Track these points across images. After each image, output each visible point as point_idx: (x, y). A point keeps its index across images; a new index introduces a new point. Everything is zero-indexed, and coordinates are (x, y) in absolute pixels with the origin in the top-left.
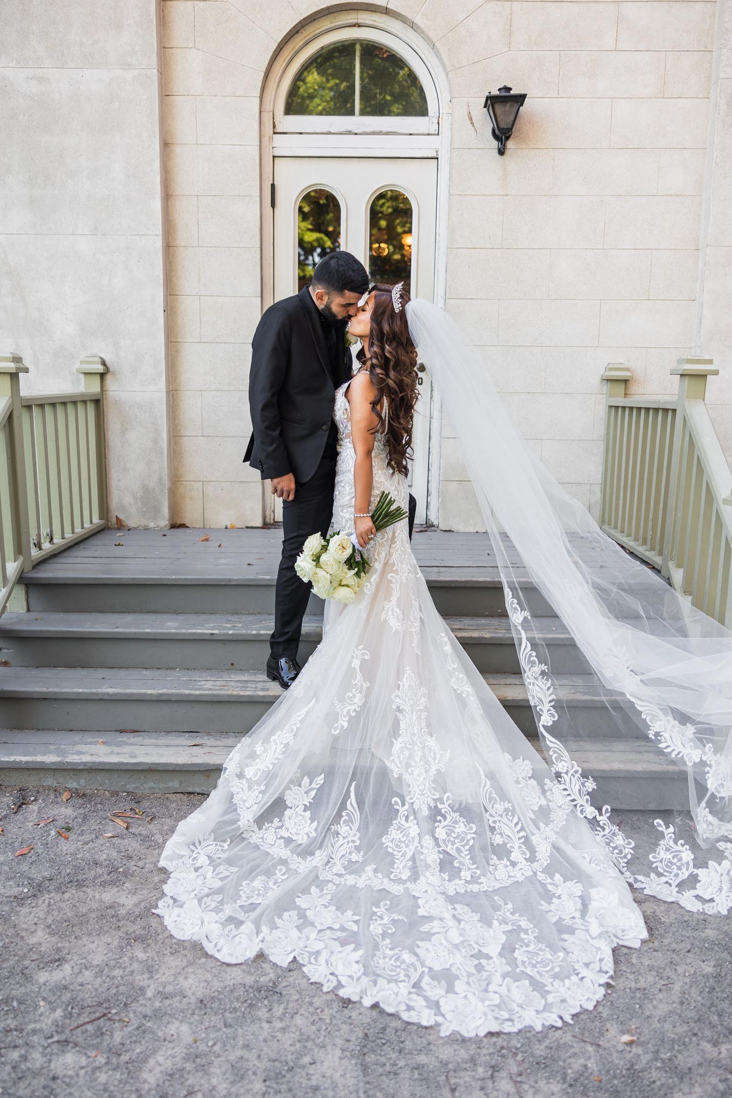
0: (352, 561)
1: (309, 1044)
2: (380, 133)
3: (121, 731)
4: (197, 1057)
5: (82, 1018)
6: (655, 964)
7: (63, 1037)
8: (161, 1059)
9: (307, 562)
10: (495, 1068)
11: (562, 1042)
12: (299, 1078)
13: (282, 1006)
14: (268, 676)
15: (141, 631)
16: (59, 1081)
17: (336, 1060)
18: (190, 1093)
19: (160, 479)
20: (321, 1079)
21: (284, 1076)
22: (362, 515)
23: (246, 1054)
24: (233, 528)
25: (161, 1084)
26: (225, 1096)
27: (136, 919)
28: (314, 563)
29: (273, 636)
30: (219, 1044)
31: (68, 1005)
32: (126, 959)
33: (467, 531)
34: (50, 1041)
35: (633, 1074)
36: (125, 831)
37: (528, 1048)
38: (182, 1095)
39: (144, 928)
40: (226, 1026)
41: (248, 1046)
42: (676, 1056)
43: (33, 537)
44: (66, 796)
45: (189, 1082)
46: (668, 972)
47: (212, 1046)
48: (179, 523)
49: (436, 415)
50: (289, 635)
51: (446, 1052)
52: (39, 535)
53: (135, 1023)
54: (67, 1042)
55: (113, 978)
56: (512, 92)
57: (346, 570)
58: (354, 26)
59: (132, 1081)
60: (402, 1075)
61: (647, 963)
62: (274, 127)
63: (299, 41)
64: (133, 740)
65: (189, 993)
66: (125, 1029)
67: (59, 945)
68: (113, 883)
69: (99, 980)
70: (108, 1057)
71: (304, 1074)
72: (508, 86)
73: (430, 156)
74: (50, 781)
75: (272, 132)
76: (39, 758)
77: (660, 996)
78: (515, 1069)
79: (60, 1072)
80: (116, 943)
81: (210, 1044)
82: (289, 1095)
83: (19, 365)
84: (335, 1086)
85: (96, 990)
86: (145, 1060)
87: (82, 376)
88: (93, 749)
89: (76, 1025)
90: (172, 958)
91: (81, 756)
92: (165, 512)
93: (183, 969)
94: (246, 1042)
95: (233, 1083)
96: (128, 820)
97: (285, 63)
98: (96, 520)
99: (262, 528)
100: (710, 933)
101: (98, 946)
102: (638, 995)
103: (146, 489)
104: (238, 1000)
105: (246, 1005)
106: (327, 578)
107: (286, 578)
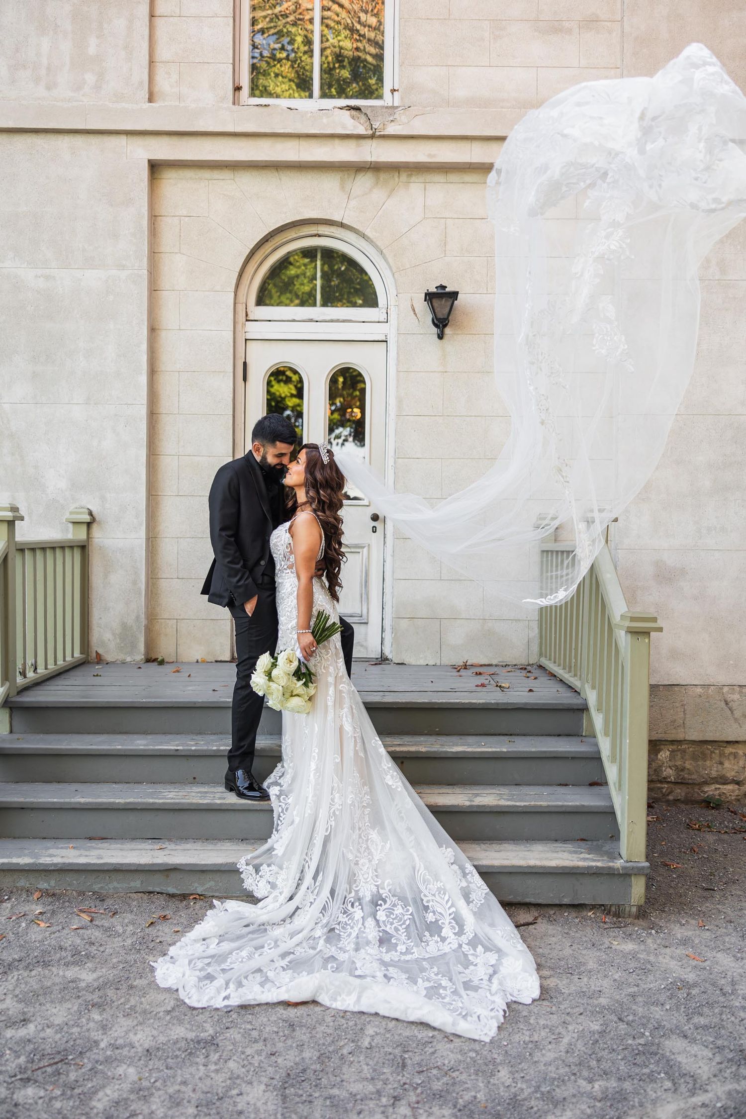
0: (299, 673)
1: (238, 1081)
2: (338, 321)
3: (90, 839)
4: (140, 1090)
5: (42, 1063)
6: (549, 1023)
7: (26, 1076)
8: (108, 1092)
9: (261, 678)
10: (396, 1099)
11: (457, 1080)
12: (226, 1105)
13: (218, 1054)
14: (226, 788)
15: (113, 747)
16: (20, 1107)
17: (261, 1092)
18: (132, 1116)
19: (138, 617)
20: (245, 1105)
21: (214, 1104)
22: (305, 631)
23: (183, 1088)
24: (203, 662)
25: (108, 1109)
26: (162, 1117)
27: (94, 990)
28: (267, 678)
29: (230, 751)
30: (160, 1081)
31: (30, 1053)
32: (84, 1020)
33: (418, 664)
34: (13, 1079)
35: (515, 1102)
36: (89, 924)
37: (427, 1084)
38: (125, 1117)
39: (101, 997)
40: (167, 1069)
41: (185, 1082)
42: (554, 1090)
43: (19, 666)
44: (37, 895)
45: (132, 1108)
46: (560, 1029)
47: (154, 1082)
48: (153, 658)
49: (389, 560)
50: (243, 749)
51: (356, 1087)
52: (24, 664)
53: (89, 1066)
54: (29, 1080)
55: (72, 1034)
56: (447, 290)
58: (315, 236)
59: (83, 1107)
60: (316, 1103)
61: (542, 1023)
62: (247, 315)
63: (268, 247)
64: (100, 845)
65: (137, 1044)
66: (80, 1071)
67: (25, 1010)
68: (75, 963)
69: (59, 1036)
70: (64, 1090)
71: (231, 1102)
72: (444, 285)
73: (380, 340)
74: (22, 883)
75: (244, 320)
76: (15, 860)
77: (550, 1047)
78: (414, 1099)
79: (21, 1101)
80: (75, 1008)
81: (152, 1081)
82: (217, 1117)
83: (16, 514)
84: (257, 1111)
85: (56, 1042)
86: (96, 1092)
87: (71, 525)
88: (64, 852)
89: (37, 1067)
90: (124, 1019)
91: (53, 858)
92: (142, 647)
93: (134, 1027)
94: (184, 1080)
95: (170, 1108)
96: (93, 915)
97: (256, 266)
98: (77, 654)
100: (603, 1001)
101: (59, 1010)
102: (530, 1046)
103: (124, 626)
104: (179, 1050)
105: (187, 1053)
106: (278, 690)
107: (241, 697)
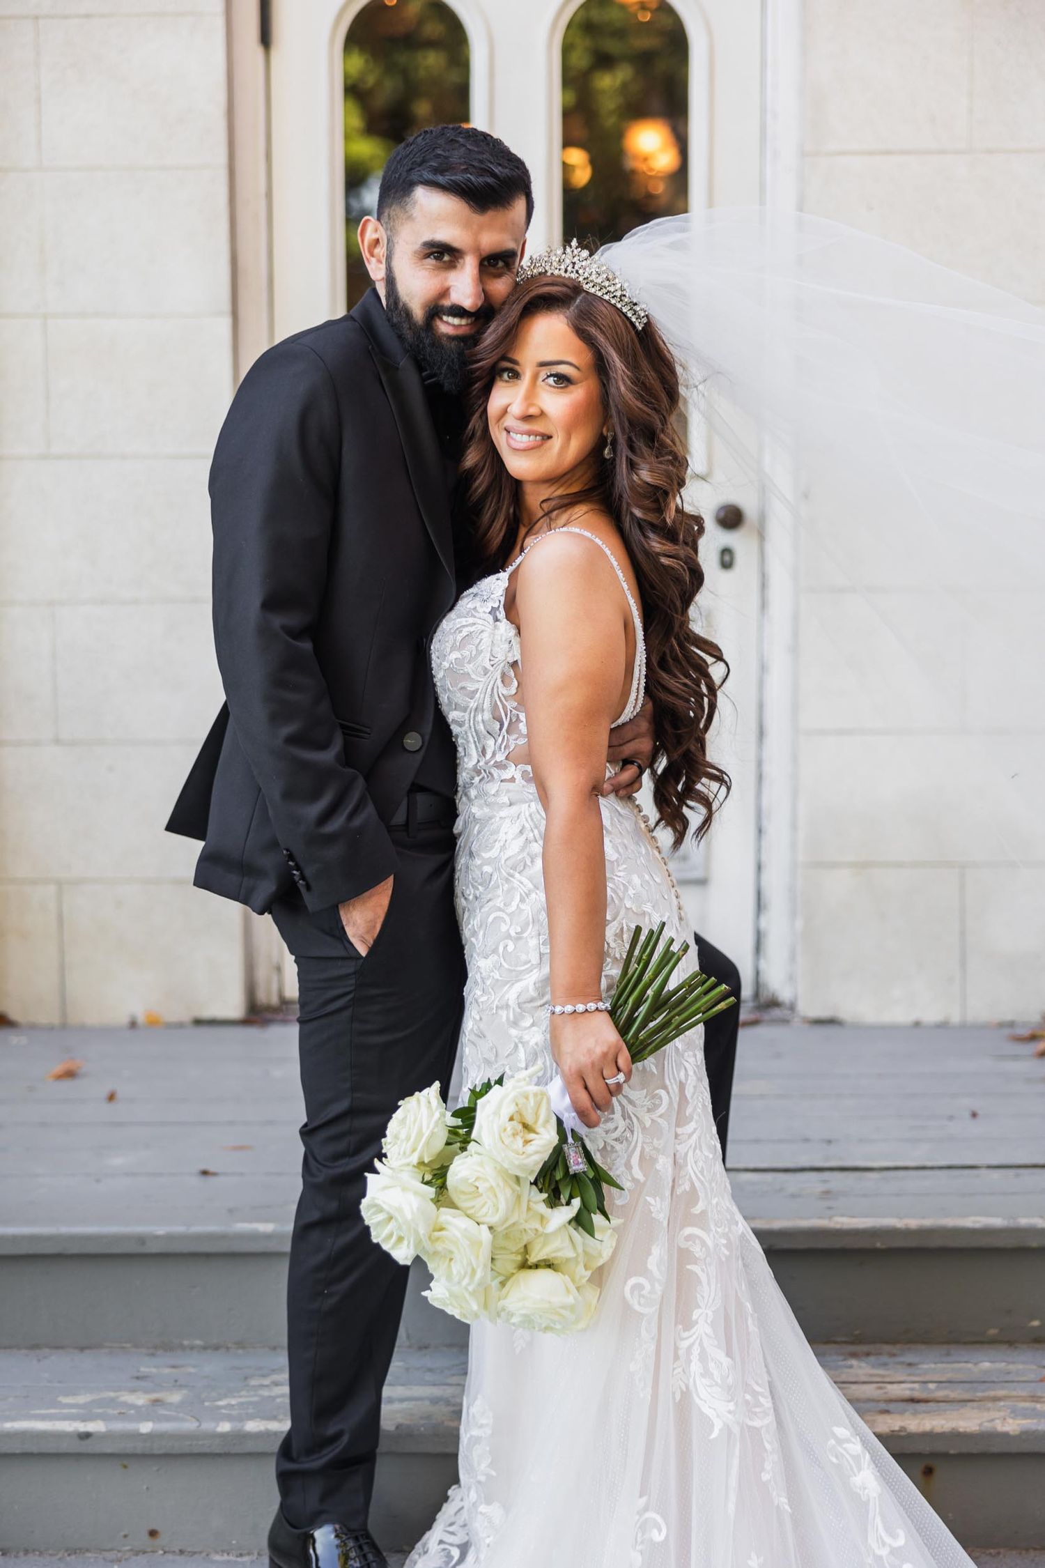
0: (559, 1175)
9: (404, 1189)
22: (580, 1008)
24: (154, 1023)
28: (431, 1191)
29: (287, 1449)
49: (779, 662)
50: (339, 1448)
57: (543, 1208)
99: (246, 1022)
106: (475, 1243)
107: (320, 1257)
